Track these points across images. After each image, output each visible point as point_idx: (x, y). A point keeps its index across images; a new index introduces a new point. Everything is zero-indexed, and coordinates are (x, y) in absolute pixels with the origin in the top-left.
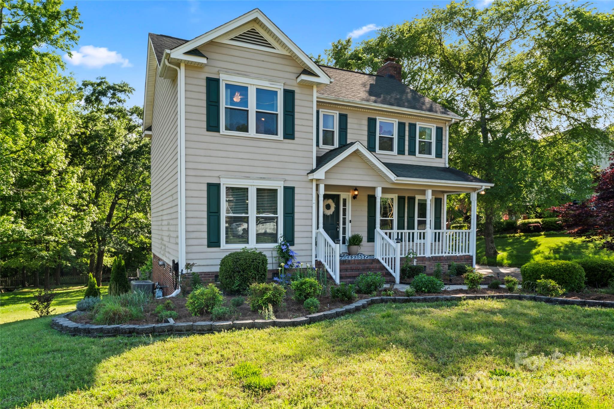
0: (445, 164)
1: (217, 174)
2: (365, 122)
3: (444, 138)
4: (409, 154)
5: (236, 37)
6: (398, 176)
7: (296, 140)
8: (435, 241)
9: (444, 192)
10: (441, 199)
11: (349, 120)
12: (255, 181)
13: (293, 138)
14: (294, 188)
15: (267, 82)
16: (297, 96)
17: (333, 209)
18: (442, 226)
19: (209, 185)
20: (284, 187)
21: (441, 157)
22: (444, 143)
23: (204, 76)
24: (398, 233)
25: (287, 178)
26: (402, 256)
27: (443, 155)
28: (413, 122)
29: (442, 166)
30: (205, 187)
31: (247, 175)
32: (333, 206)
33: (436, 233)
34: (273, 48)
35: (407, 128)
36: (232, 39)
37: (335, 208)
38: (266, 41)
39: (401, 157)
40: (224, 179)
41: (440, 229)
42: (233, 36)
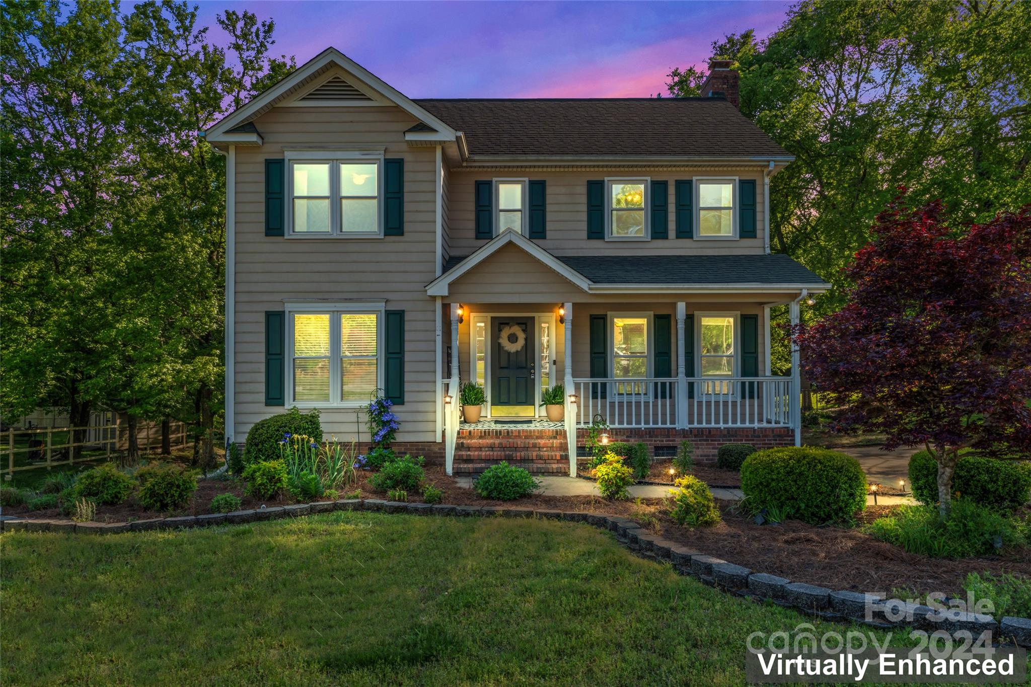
0: (764, 248)
1: (277, 297)
2: (583, 190)
3: (759, 199)
4: (678, 237)
5: (310, 94)
6: (594, 282)
7: (407, 236)
8: (743, 397)
9: (761, 304)
10: (755, 318)
11: (549, 190)
12: (337, 304)
13: (402, 234)
14: (403, 311)
15: (357, 153)
16: (407, 167)
17: (521, 342)
18: (760, 367)
19: (269, 315)
20: (386, 311)
21: (755, 237)
22: (759, 208)
23: (261, 158)
24: (656, 384)
25: (390, 296)
26: (579, 426)
27: (759, 233)
28: (686, 178)
29: (759, 252)
30: (262, 318)
31: (326, 296)
32: (521, 336)
33: (743, 384)
34: (369, 99)
35: (672, 190)
36: (304, 99)
37: (526, 339)
38: (357, 91)
39: (660, 243)
40: (290, 305)
41: (756, 375)
42: (304, 93)
